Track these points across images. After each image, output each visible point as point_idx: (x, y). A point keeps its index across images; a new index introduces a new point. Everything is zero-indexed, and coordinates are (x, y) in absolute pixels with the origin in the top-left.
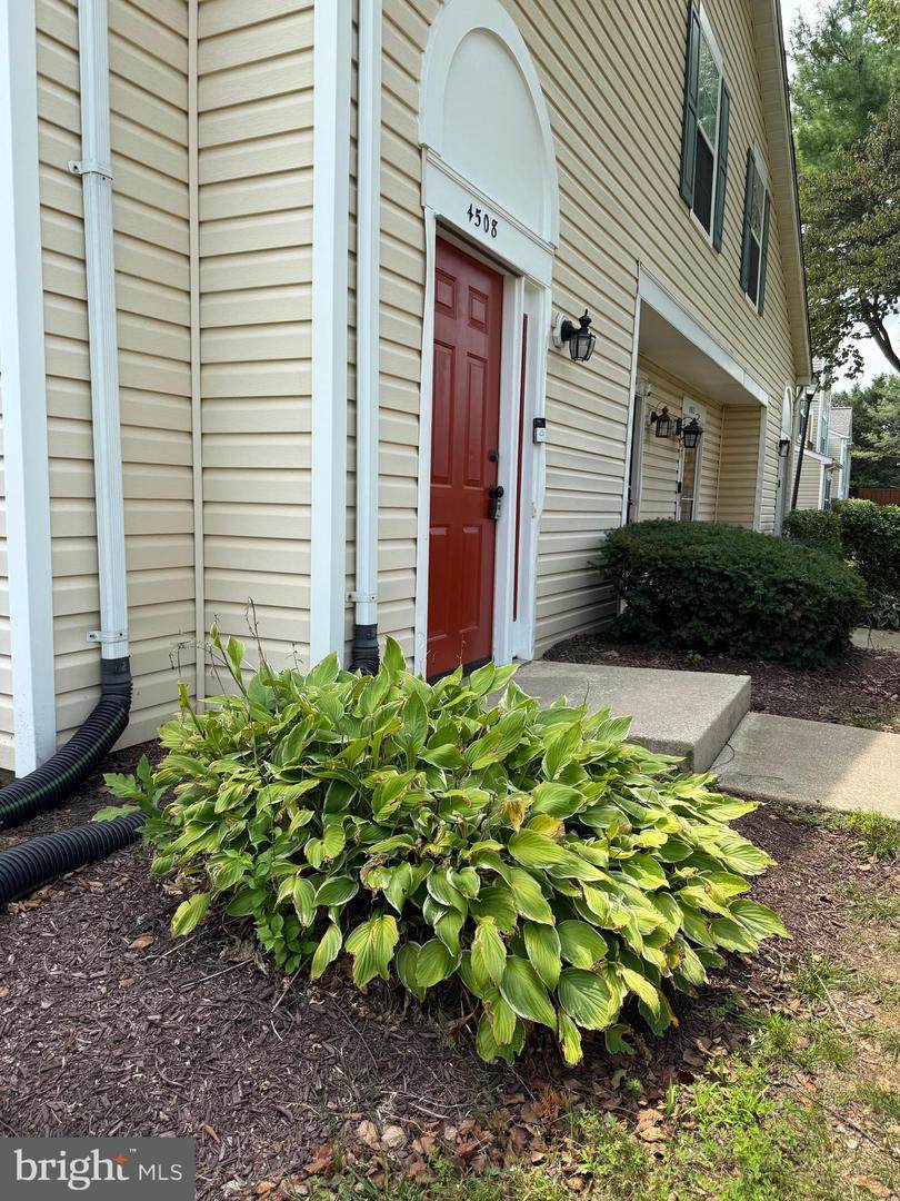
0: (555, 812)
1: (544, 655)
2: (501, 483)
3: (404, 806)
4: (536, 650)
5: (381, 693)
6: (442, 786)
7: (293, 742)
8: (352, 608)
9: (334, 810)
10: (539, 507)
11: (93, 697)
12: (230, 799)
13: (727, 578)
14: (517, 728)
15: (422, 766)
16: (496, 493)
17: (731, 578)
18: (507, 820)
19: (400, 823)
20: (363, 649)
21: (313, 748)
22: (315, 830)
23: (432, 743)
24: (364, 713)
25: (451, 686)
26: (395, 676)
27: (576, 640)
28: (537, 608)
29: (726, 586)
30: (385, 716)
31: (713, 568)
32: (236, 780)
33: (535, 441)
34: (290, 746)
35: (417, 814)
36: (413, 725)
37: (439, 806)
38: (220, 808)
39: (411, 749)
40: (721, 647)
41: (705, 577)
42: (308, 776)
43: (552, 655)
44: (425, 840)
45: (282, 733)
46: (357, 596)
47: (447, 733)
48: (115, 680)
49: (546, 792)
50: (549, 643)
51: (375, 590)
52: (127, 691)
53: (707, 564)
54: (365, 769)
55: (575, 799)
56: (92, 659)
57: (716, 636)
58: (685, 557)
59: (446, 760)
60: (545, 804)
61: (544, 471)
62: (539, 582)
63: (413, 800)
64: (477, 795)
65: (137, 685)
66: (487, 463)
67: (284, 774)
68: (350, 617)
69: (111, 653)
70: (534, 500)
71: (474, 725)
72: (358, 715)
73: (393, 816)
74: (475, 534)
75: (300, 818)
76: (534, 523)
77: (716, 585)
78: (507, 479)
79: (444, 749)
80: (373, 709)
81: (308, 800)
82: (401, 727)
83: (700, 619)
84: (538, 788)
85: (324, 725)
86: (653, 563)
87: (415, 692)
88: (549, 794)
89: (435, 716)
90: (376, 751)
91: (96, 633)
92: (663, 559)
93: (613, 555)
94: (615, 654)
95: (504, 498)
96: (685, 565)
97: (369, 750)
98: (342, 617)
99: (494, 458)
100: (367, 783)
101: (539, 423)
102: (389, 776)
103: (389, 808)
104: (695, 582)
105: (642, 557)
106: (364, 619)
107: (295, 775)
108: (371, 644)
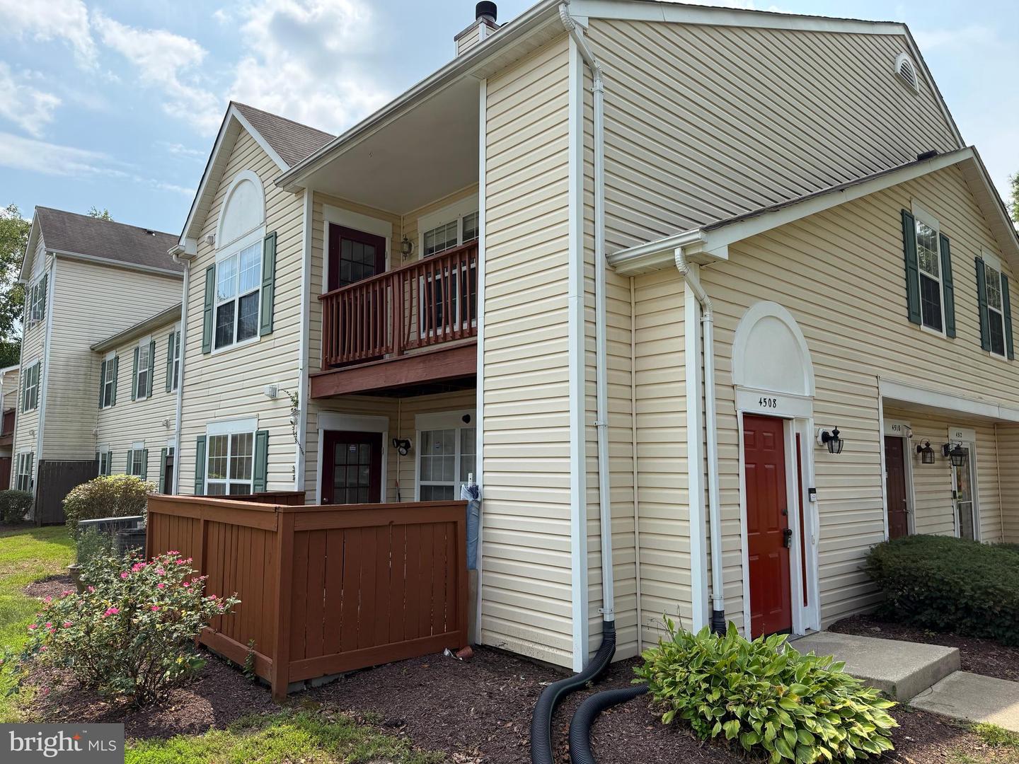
0: (798, 694)
1: (829, 628)
2: (790, 527)
3: (740, 686)
4: (822, 625)
5: (729, 644)
6: (754, 681)
7: (698, 660)
8: (712, 602)
9: (716, 686)
10: (816, 537)
11: (600, 638)
12: (681, 677)
13: (948, 583)
14: (784, 662)
15: (746, 673)
16: (787, 533)
17: (950, 583)
18: (778, 694)
19: (739, 690)
20: (717, 622)
21: (705, 663)
22: (708, 691)
23: (750, 664)
24: (723, 652)
25: (758, 643)
26: (734, 637)
27: (852, 619)
28: (821, 599)
29: (948, 588)
30: (731, 654)
31: (936, 576)
32: (681, 672)
33: (810, 500)
34: (697, 662)
35: (745, 689)
36: (742, 657)
37: (753, 687)
38: (678, 680)
39: (742, 666)
40: (949, 628)
41: (933, 582)
42: (705, 673)
43: (834, 628)
44: (748, 698)
45: (692, 658)
46: (714, 596)
47: (756, 662)
48: (608, 630)
49: (795, 687)
50: (832, 621)
51: (722, 593)
52: (614, 636)
53: (933, 574)
54: (724, 673)
55: (807, 690)
56: (599, 621)
57: (945, 620)
58: (918, 569)
59: (756, 672)
60: (795, 691)
61: (818, 516)
62: (821, 582)
63: (743, 684)
64: (767, 684)
65: (618, 633)
66: (781, 516)
67: (696, 671)
68: (711, 606)
69: (608, 619)
70: (813, 534)
71: (766, 660)
72: (720, 653)
73: (736, 689)
74: (776, 558)
75: (704, 686)
76: (814, 548)
77: (941, 587)
78: (794, 524)
79: (755, 667)
80: (727, 650)
81: (706, 680)
82: (739, 658)
83: (934, 609)
84: (792, 685)
85: (709, 655)
86: (898, 572)
87: (742, 645)
88: (796, 688)
89: (751, 655)
90: (729, 666)
91: (602, 609)
92: (904, 569)
93: (873, 563)
94: (879, 629)
95: (792, 536)
96: (918, 574)
97: (726, 666)
98: (707, 606)
99: (785, 514)
100: (726, 677)
101: (812, 491)
102: (734, 675)
103: (735, 685)
104: (926, 585)
105: (890, 567)
106: (718, 608)
107: (700, 672)
108: (722, 621)
